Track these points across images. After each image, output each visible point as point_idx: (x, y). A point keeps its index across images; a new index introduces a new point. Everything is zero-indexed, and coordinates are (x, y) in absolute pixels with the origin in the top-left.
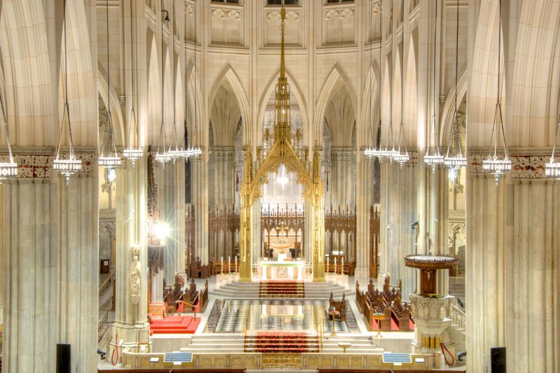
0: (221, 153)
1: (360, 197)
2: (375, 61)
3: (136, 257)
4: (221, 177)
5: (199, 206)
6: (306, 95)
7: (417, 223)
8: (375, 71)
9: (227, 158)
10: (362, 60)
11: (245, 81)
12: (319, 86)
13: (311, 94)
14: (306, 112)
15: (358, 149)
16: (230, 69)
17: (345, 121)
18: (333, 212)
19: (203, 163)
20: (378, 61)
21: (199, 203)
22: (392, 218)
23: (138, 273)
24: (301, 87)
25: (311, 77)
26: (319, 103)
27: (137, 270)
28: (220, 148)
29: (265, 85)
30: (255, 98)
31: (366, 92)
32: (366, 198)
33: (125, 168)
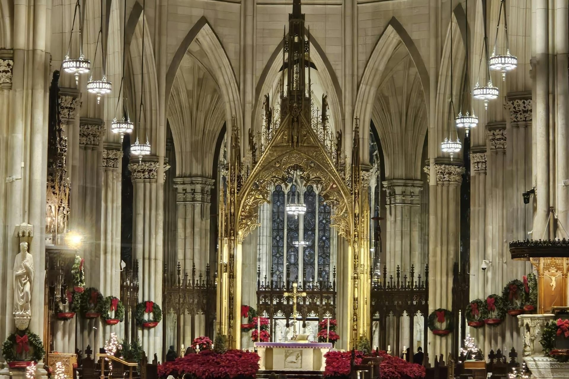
0: (189, 188)
1: (436, 246)
2: (459, 5)
3: (24, 245)
4: (189, 230)
5: (147, 262)
6: (339, 74)
7: (533, 191)
8: (459, 23)
9: (198, 197)
10: (437, 8)
11: (232, 48)
12: (363, 58)
13: (348, 71)
14: (340, 101)
15: (432, 161)
16: (207, 24)
17: (410, 133)
18: (388, 279)
19: (154, 185)
20: (464, 7)
21: (147, 256)
22: (489, 251)
23: (28, 274)
24: (331, 59)
25: (348, 42)
26: (362, 87)
27: (26, 268)
28: (188, 180)
29: (268, 57)
30: (249, 76)
31: (445, 61)
32: (445, 248)
33: (10, 88)
